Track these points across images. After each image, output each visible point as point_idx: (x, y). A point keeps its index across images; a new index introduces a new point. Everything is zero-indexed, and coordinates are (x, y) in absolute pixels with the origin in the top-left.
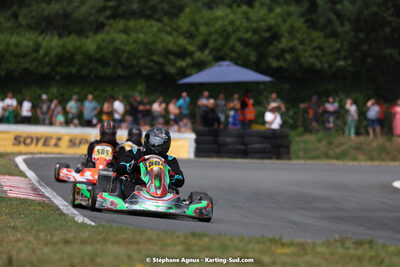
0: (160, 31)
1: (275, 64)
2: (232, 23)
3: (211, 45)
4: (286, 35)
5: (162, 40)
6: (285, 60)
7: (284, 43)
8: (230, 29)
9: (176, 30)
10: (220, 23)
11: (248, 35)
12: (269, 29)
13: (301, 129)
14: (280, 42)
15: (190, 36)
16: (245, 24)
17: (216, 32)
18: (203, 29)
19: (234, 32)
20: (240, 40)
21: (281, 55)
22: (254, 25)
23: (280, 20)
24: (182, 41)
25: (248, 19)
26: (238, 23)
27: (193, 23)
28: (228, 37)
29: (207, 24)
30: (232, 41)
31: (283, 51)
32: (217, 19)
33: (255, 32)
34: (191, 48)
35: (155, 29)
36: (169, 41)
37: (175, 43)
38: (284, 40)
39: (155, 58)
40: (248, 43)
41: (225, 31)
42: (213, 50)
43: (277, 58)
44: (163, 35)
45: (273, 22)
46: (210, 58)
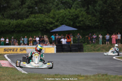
0: (44, 17)
1: (78, 25)
2: (65, 14)
3: (60, 20)
4: (81, 16)
5: (45, 20)
6: (81, 24)
7: (80, 19)
8: (65, 16)
9: (49, 17)
10: (62, 14)
11: (70, 17)
12: (76, 15)
13: (86, 43)
14: (79, 19)
15: (53, 18)
16: (69, 14)
17: (61, 17)
18: (57, 16)
19: (66, 16)
20: (67, 18)
21: (79, 22)
22: (71, 14)
23: (79, 12)
24: (51, 20)
25: (70, 12)
26: (67, 14)
27: (54, 14)
28: (64, 18)
29: (58, 15)
30: (65, 19)
31: (80, 21)
32: (61, 13)
33: (72, 16)
34: (54, 21)
35: (43, 17)
36: (47, 20)
37: (49, 20)
38: (80, 18)
39: (43, 25)
40: (70, 19)
41: (63, 16)
42: (60, 22)
43: (79, 23)
44: (46, 18)
45: (77, 13)
46: (59, 24)
